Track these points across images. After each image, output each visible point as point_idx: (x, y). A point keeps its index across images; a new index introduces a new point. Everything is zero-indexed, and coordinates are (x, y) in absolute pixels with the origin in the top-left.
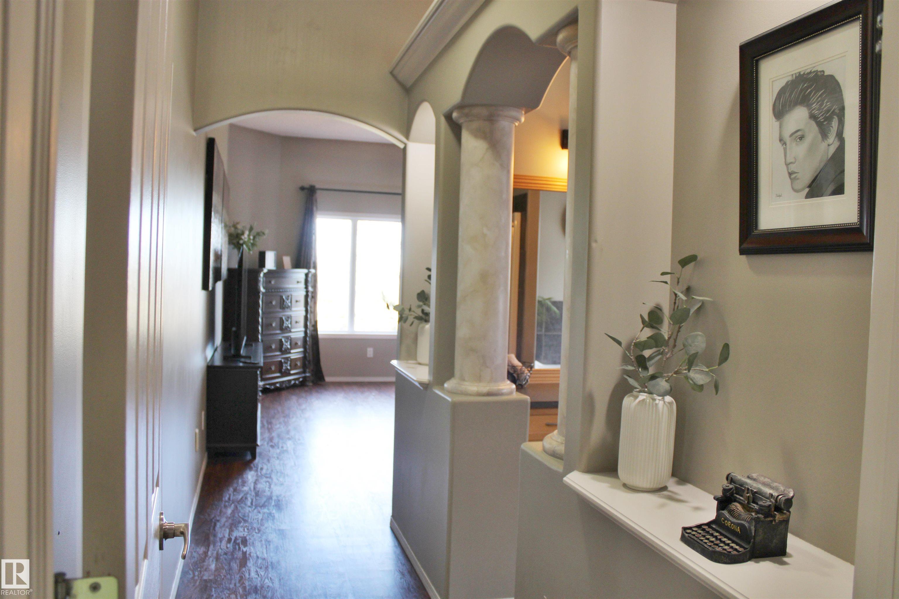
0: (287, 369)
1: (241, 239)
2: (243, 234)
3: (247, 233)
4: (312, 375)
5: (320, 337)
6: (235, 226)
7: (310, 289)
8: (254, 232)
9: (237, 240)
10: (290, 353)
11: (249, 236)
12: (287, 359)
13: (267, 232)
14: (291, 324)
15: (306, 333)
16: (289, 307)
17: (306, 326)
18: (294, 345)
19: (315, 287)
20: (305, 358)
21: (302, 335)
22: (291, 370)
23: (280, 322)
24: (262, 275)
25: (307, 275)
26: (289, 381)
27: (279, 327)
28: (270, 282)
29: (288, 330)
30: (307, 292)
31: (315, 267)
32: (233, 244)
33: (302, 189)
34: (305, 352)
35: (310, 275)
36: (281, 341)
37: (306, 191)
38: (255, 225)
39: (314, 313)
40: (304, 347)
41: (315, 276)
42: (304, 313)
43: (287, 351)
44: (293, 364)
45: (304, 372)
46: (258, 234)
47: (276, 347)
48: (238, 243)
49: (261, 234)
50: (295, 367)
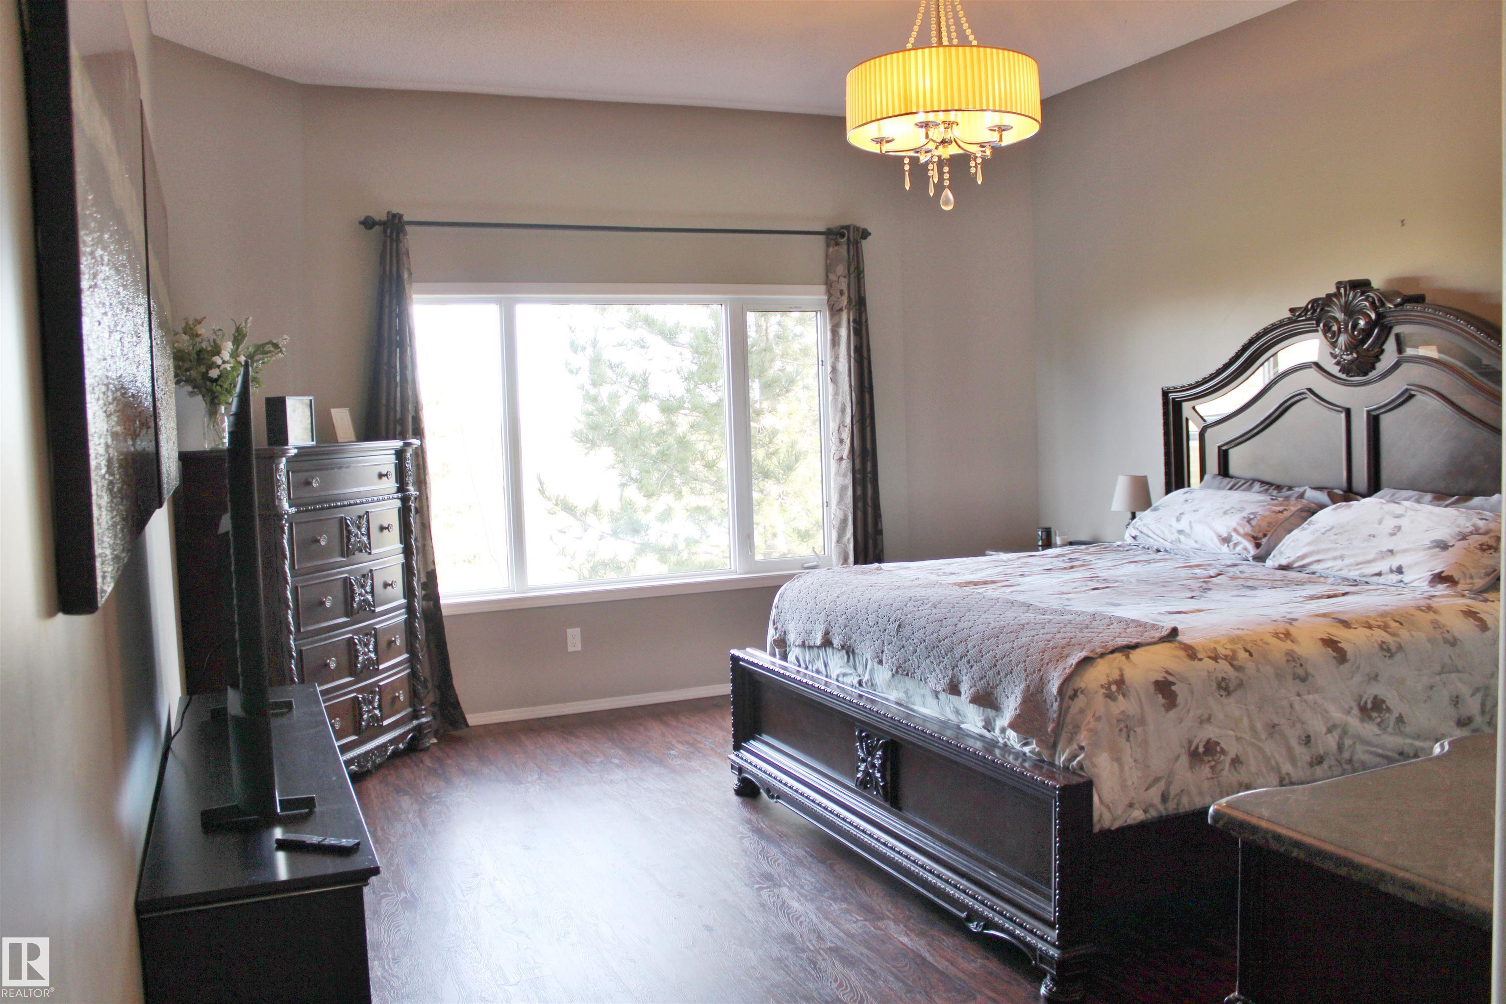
0: (374, 718)
1: (213, 365)
2: (217, 351)
3: (228, 347)
4: (435, 717)
5: (445, 612)
6: (190, 331)
7: (412, 491)
8: (248, 345)
9: (203, 369)
10: (377, 672)
11: (234, 355)
12: (369, 689)
13: (284, 341)
14: (372, 592)
15: (410, 609)
16: (366, 548)
17: (409, 592)
18: (384, 649)
19: (421, 483)
20: (413, 675)
21: (401, 617)
22: (383, 718)
23: (345, 594)
24: (283, 464)
25: (400, 454)
26: (384, 746)
27: (341, 608)
28: (308, 483)
29: (368, 609)
30: (405, 500)
31: (418, 432)
32: (188, 381)
33: (368, 223)
34: (413, 660)
35: (409, 454)
36: (350, 642)
37: (378, 229)
38: (248, 327)
39: (426, 549)
40: (410, 648)
41: (420, 454)
42: (401, 559)
43: (371, 668)
44: (387, 699)
45: (415, 715)
46: (261, 349)
47: (338, 663)
48: (205, 376)
49: (270, 348)
50: (393, 705)
